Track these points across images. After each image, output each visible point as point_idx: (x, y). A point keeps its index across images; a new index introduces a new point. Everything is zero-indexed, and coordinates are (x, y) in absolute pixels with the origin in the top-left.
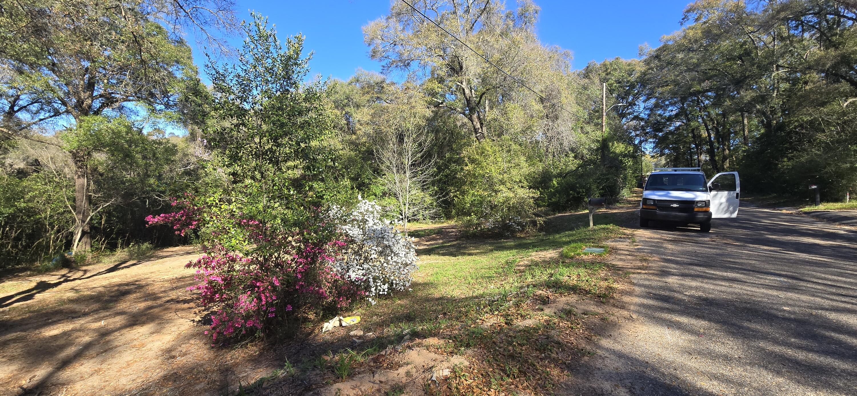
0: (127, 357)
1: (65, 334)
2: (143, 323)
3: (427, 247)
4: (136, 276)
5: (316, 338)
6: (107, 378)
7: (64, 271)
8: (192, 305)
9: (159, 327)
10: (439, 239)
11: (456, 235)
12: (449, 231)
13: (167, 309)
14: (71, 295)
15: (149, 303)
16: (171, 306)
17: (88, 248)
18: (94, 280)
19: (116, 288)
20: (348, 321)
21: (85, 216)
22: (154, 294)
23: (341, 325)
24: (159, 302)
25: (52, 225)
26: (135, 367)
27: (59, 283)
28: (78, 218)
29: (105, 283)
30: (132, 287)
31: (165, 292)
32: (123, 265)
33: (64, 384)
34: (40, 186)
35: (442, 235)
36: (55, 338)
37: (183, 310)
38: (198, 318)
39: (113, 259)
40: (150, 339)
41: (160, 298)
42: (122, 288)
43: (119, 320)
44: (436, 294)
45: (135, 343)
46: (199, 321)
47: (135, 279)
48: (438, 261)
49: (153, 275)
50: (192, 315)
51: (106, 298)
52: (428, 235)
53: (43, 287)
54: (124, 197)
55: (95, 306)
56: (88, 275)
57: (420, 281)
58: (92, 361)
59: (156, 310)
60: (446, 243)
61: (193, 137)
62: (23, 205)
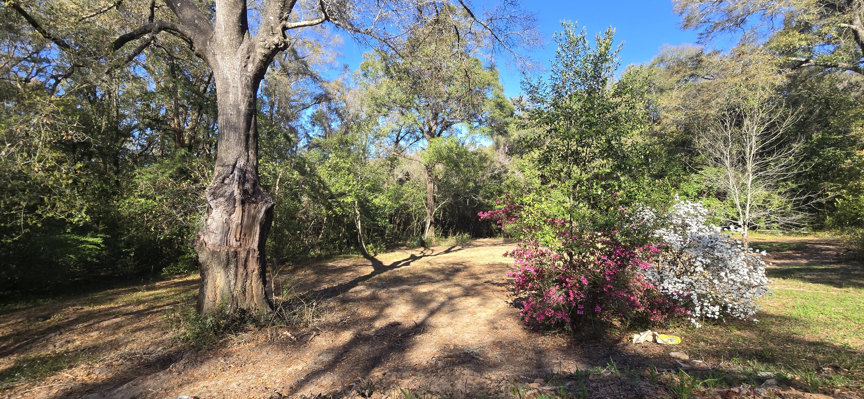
0: (466, 319)
1: (430, 292)
2: (473, 296)
3: (779, 267)
4: (462, 258)
5: (626, 347)
6: (456, 331)
7: (422, 249)
8: (503, 288)
9: (483, 301)
10: (801, 258)
11: (837, 255)
12: (820, 248)
13: (486, 288)
14: (427, 266)
15: (474, 281)
16: (489, 286)
17: (433, 234)
18: (439, 258)
19: (452, 266)
20: (663, 338)
21: (432, 211)
22: (475, 274)
23: (655, 341)
24: (480, 281)
25: (415, 216)
26: (471, 328)
27: (421, 257)
28: (428, 211)
29: (445, 261)
30: (461, 266)
31: (482, 274)
32: (453, 249)
33: (433, 327)
34: (410, 190)
35: (805, 252)
36: (425, 294)
37: (498, 291)
38: (510, 301)
39: (447, 243)
40: (479, 309)
41: (480, 278)
42: (455, 266)
43: (457, 291)
44: (808, 336)
45: (470, 310)
46: (511, 303)
47: (462, 260)
48: (801, 289)
49: (473, 259)
50: (505, 297)
51: (447, 272)
52: (778, 251)
53: (414, 258)
54: (453, 197)
55: (442, 277)
56: (434, 253)
57: (772, 311)
58: (447, 316)
59: (479, 288)
60: (815, 265)
61: (497, 146)
62: (403, 202)
